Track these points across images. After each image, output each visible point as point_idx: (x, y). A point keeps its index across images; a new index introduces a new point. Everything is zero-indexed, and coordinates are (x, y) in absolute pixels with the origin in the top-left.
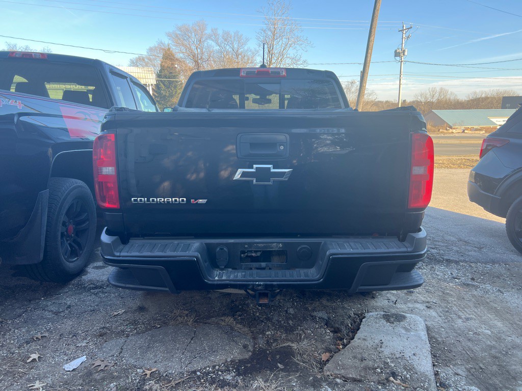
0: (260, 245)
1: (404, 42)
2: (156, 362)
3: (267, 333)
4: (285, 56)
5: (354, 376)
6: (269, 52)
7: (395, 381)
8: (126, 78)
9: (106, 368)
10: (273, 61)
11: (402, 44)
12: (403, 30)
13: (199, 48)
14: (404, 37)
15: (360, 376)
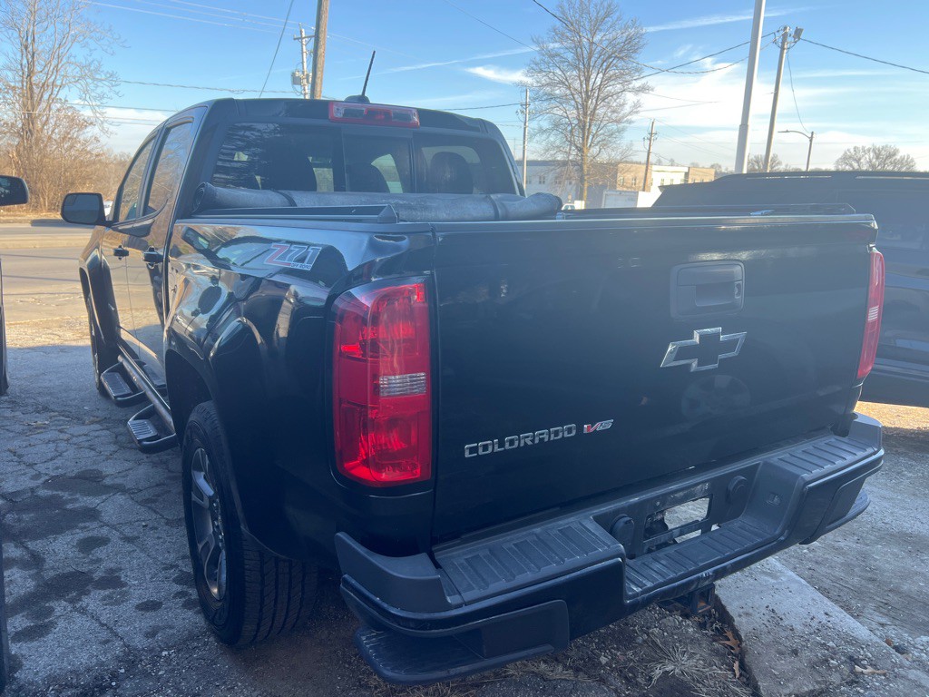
0: (678, 495)
1: (305, 60)
4: (65, 60)
5: (811, 688)
6: (26, 48)
7: (864, 671)
10: (38, 68)
11: (303, 63)
12: (302, 38)
14: (305, 50)
15: (818, 682)
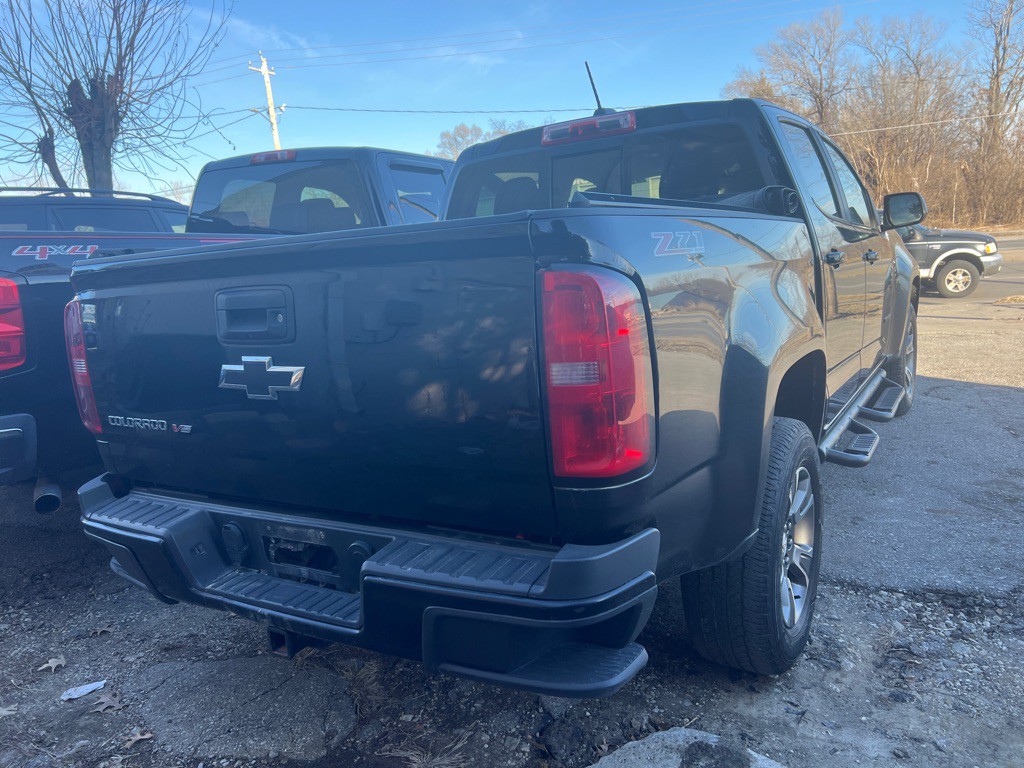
0: (288, 529)
2: (170, 721)
3: (403, 718)
8: (439, 172)
9: (109, 711)
13: (826, 67)
